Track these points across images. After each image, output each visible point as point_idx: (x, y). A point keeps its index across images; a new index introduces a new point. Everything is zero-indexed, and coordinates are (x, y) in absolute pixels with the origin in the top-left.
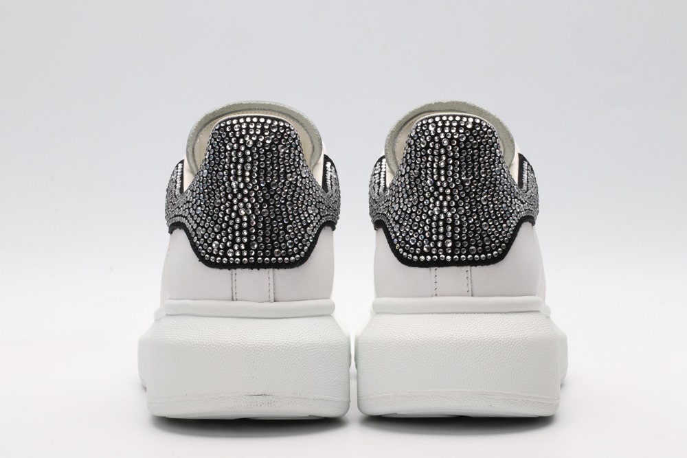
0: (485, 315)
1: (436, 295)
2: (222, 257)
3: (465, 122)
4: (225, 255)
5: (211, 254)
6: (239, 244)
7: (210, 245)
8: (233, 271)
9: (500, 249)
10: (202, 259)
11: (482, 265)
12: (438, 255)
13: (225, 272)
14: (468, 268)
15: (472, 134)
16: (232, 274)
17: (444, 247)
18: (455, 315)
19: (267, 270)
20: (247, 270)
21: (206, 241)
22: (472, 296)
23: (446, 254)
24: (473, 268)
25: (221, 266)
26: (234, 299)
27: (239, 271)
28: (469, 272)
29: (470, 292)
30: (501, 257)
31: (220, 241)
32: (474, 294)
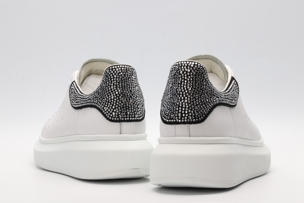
0: (195, 145)
1: (176, 136)
2: (117, 118)
3: (191, 64)
4: (118, 117)
5: (112, 117)
6: (123, 113)
7: (111, 114)
8: (121, 123)
9: (202, 117)
10: (108, 119)
11: (194, 124)
12: (176, 120)
13: (118, 124)
14: (188, 125)
15: (193, 69)
16: (121, 124)
17: (178, 116)
18: (182, 145)
19: (133, 122)
20: (126, 122)
21: (109, 112)
22: (190, 136)
23: (179, 119)
24: (190, 125)
25: (116, 121)
26: (121, 133)
27: (123, 123)
28: (188, 127)
29: (189, 135)
30: (203, 121)
31: (115, 112)
32: (191, 136)
